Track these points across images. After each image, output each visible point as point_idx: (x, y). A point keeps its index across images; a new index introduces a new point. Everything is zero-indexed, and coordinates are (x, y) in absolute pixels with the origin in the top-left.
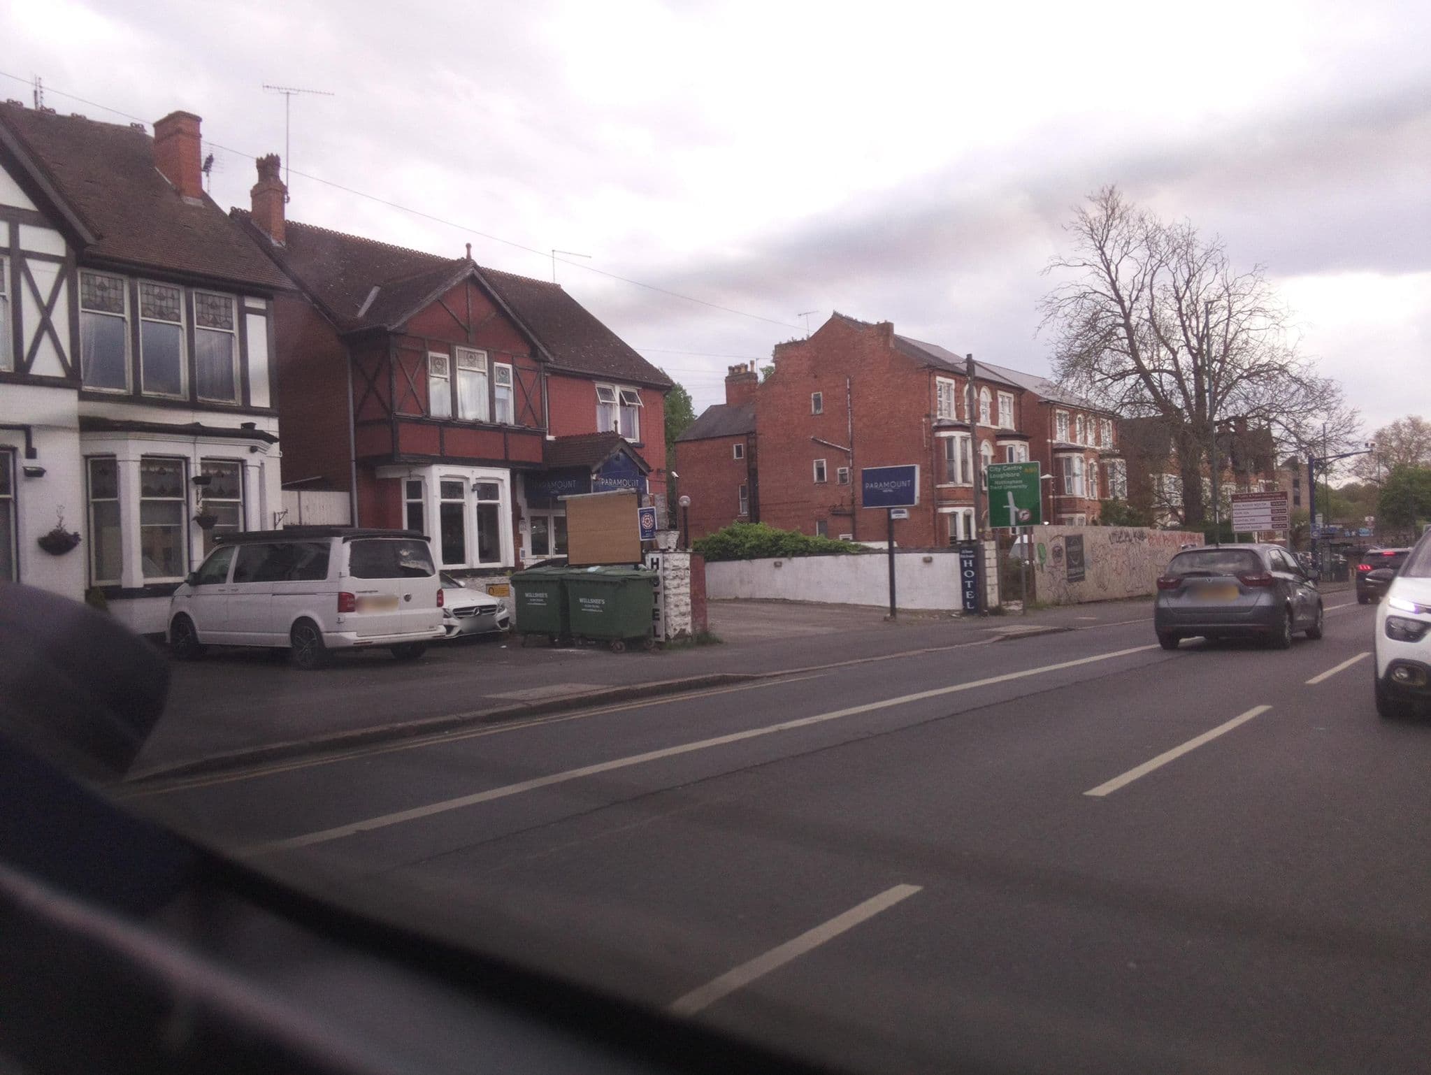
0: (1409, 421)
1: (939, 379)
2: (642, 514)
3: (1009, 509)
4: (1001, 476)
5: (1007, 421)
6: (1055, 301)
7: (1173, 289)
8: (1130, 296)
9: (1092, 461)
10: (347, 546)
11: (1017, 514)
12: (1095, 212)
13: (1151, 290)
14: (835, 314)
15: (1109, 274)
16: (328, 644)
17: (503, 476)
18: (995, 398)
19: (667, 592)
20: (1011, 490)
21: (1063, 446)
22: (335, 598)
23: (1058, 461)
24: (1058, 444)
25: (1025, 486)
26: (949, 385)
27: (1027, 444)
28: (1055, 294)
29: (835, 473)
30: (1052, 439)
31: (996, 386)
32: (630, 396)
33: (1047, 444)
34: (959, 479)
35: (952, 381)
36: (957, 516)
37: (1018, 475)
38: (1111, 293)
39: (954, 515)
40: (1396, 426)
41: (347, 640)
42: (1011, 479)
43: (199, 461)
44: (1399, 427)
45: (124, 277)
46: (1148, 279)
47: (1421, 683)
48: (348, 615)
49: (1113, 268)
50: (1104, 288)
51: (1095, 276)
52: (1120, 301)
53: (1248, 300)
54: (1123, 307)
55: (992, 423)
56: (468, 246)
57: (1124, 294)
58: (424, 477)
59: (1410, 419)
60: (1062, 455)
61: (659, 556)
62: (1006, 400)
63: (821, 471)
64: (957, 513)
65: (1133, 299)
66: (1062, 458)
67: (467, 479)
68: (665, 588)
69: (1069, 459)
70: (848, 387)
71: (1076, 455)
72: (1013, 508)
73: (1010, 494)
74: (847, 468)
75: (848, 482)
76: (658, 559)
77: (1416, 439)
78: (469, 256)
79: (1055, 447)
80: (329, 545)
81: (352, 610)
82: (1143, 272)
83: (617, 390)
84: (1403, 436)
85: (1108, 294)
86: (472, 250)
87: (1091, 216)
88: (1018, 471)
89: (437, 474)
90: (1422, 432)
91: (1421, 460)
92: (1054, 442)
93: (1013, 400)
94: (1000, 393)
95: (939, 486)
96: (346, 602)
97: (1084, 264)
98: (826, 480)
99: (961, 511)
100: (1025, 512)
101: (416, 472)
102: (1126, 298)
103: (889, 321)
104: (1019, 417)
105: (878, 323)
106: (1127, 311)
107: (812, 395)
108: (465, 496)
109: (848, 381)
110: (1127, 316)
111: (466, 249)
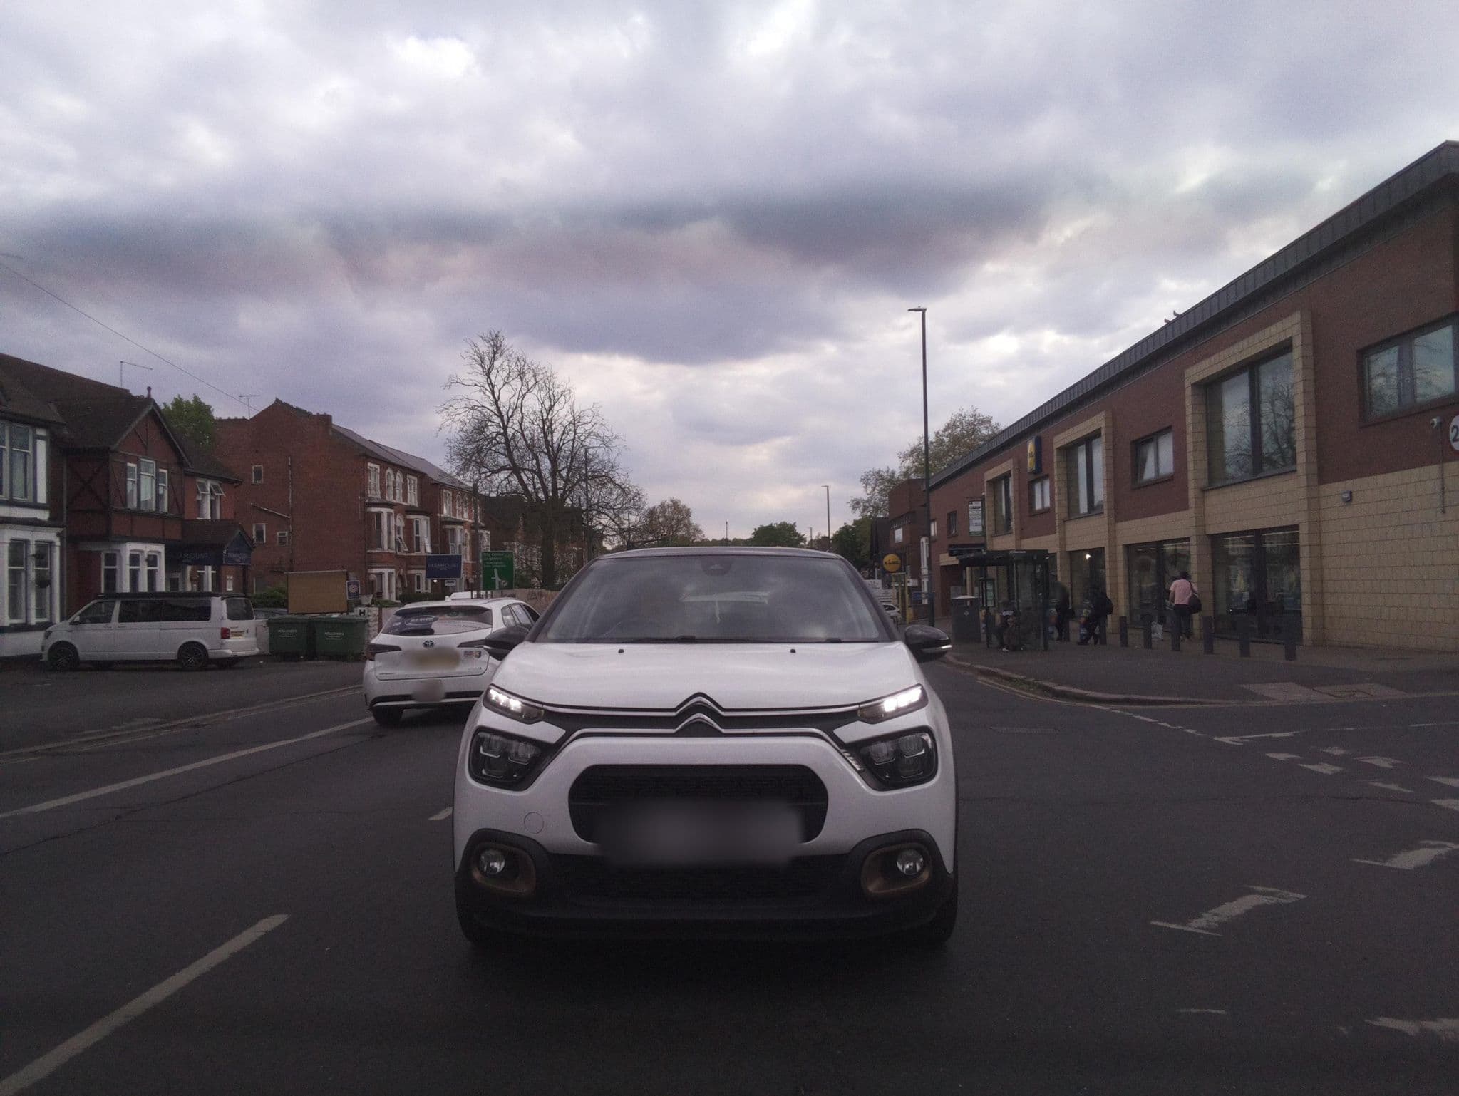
0: (671, 503)
1: (369, 464)
2: (349, 584)
3: (495, 580)
4: (491, 559)
5: (413, 500)
6: (451, 408)
7: (539, 413)
8: (508, 413)
9: (466, 531)
10: (224, 603)
11: (500, 583)
12: (484, 348)
13: (521, 409)
14: (277, 400)
15: (493, 393)
16: (211, 656)
17: (160, 548)
18: (405, 480)
19: (370, 629)
20: (497, 568)
21: (448, 520)
22: (219, 631)
23: (445, 531)
24: (444, 518)
25: (505, 566)
26: (376, 469)
27: (428, 518)
28: (452, 403)
29: (274, 536)
30: (440, 513)
31: (407, 470)
32: (216, 488)
33: (438, 517)
34: (386, 546)
35: (377, 467)
36: (383, 576)
37: (500, 559)
38: (493, 408)
39: (381, 575)
40: (662, 506)
41: (226, 654)
42: (496, 561)
43: (34, 543)
44: (664, 507)
45: (29, 427)
46: (520, 402)
47: (523, 888)
48: (227, 640)
49: (496, 390)
50: (488, 403)
51: (481, 393)
52: (501, 416)
53: (588, 427)
54: (502, 420)
55: (403, 501)
56: (149, 389)
57: (503, 410)
58: (119, 551)
59: (672, 501)
60: (448, 527)
61: (366, 609)
62: (413, 481)
63: (260, 534)
64: (384, 573)
65: (510, 414)
66: (448, 529)
67: (142, 552)
68: (369, 626)
69: (453, 531)
70: (290, 464)
71: (460, 527)
72: (497, 577)
73: (495, 570)
74: (287, 533)
75: (287, 544)
76: (364, 611)
77: (676, 517)
78: (149, 395)
79: (443, 520)
80: (210, 601)
81: (228, 638)
82: (517, 396)
83: (209, 485)
84: (667, 514)
85: (491, 408)
86: (152, 391)
87: (481, 349)
88: (502, 556)
89: (129, 548)
90: (680, 512)
91: (679, 534)
92: (442, 515)
93: (416, 483)
94: (409, 476)
95: (369, 551)
96: (225, 633)
97: (476, 385)
98: (265, 542)
99: (386, 571)
100: (504, 581)
101: (115, 547)
102: (504, 413)
103: (328, 413)
104: (421, 498)
105: (318, 413)
106: (506, 423)
107: (253, 467)
108: (141, 564)
109: (289, 459)
110: (505, 427)
111: (147, 391)
